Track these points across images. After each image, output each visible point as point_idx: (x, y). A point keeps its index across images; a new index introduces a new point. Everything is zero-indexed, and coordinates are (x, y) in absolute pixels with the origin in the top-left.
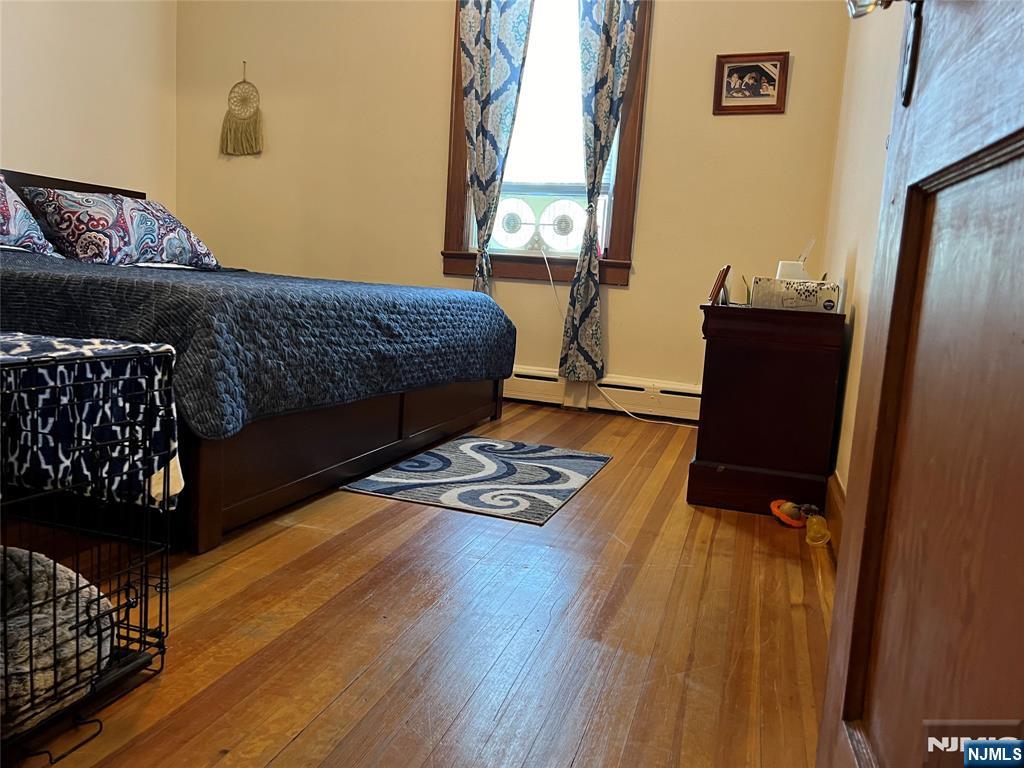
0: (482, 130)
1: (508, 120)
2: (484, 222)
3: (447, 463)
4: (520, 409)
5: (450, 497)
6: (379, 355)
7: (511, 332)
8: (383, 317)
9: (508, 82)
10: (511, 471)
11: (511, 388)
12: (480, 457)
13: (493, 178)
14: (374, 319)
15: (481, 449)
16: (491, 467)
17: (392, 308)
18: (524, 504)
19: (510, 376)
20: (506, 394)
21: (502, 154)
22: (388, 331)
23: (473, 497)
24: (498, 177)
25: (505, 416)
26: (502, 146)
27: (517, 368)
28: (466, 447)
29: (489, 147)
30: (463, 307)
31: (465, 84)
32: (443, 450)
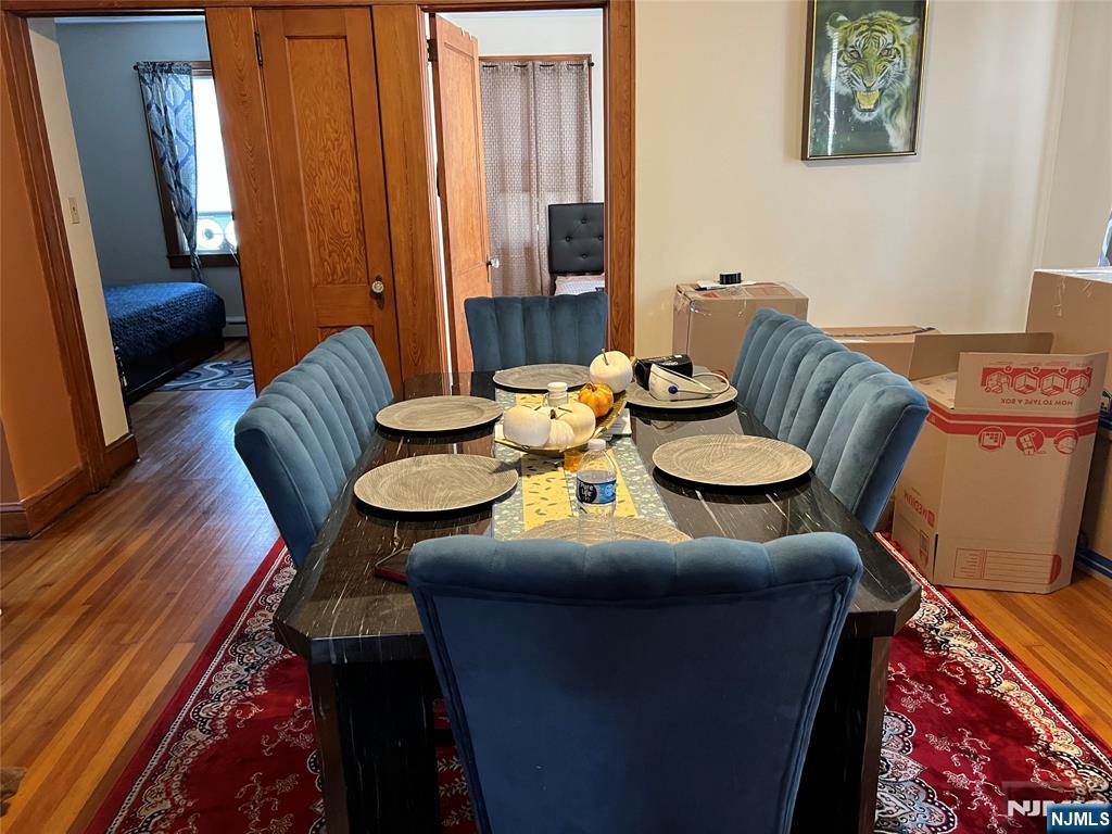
0: (178, 183)
1: (193, 177)
2: (191, 237)
3: (199, 375)
4: (236, 343)
5: (205, 386)
6: (157, 332)
7: (221, 301)
8: (154, 314)
9: (189, 154)
10: (231, 373)
11: (227, 333)
12: (215, 370)
13: (191, 211)
14: (152, 317)
15: (215, 366)
16: (221, 373)
17: (157, 309)
18: (237, 383)
19: (224, 326)
20: (225, 335)
21: (194, 196)
22: (158, 320)
23: (215, 384)
24: (194, 210)
25: (226, 349)
26: (192, 191)
27: (228, 319)
28: (207, 367)
29: (184, 194)
30: (190, 297)
31: (161, 156)
32: (195, 370)
